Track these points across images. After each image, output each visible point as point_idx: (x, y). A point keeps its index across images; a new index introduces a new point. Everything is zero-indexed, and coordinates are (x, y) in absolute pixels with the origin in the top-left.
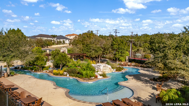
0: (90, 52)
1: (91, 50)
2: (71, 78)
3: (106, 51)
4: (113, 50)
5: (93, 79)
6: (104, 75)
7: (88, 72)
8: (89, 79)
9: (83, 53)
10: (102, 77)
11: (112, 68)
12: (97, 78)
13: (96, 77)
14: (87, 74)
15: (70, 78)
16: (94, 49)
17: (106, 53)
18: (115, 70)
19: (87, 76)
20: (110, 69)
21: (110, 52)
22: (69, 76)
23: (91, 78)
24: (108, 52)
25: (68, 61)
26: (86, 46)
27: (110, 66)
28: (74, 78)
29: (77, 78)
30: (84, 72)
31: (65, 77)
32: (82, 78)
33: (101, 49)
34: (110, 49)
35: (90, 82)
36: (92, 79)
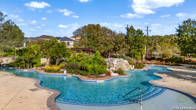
0: (98, 46)
1: (99, 44)
2: (70, 76)
3: (119, 45)
4: (128, 43)
5: (103, 77)
6: (120, 72)
7: (96, 66)
8: (98, 77)
9: (89, 48)
10: (118, 74)
11: (130, 64)
12: (111, 76)
13: (109, 74)
14: (94, 69)
15: (68, 76)
16: (103, 42)
17: (119, 47)
18: (134, 66)
19: (95, 72)
20: (126, 65)
21: (123, 46)
22: (67, 72)
23: (101, 75)
24: (122, 46)
25: (68, 54)
26: (93, 39)
27: (126, 61)
28: (75, 75)
29: (79, 76)
30: (90, 66)
31: (60, 74)
32: (86, 75)
33: (112, 42)
34: (124, 43)
35: (99, 80)
36: (101, 77)
